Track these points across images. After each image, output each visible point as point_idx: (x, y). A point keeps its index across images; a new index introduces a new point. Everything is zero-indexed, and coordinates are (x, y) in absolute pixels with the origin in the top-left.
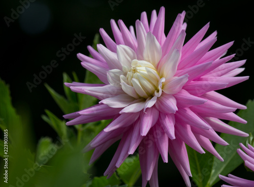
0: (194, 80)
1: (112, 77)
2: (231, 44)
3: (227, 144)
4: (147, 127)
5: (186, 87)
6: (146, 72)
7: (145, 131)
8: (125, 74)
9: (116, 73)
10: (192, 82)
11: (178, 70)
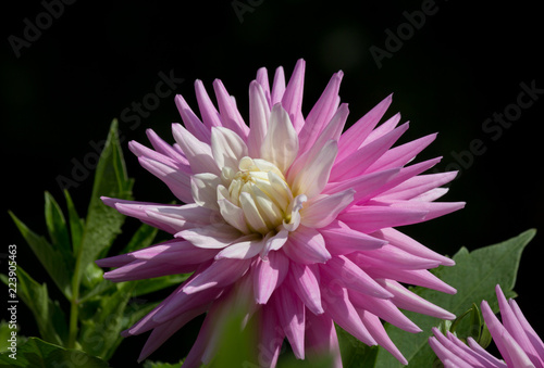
0: (358, 204)
1: (201, 190)
2: (431, 138)
3: (419, 330)
4: (268, 288)
5: (342, 216)
6: (268, 183)
7: (265, 295)
8: (227, 184)
9: (210, 181)
10: (355, 206)
11: (329, 182)
